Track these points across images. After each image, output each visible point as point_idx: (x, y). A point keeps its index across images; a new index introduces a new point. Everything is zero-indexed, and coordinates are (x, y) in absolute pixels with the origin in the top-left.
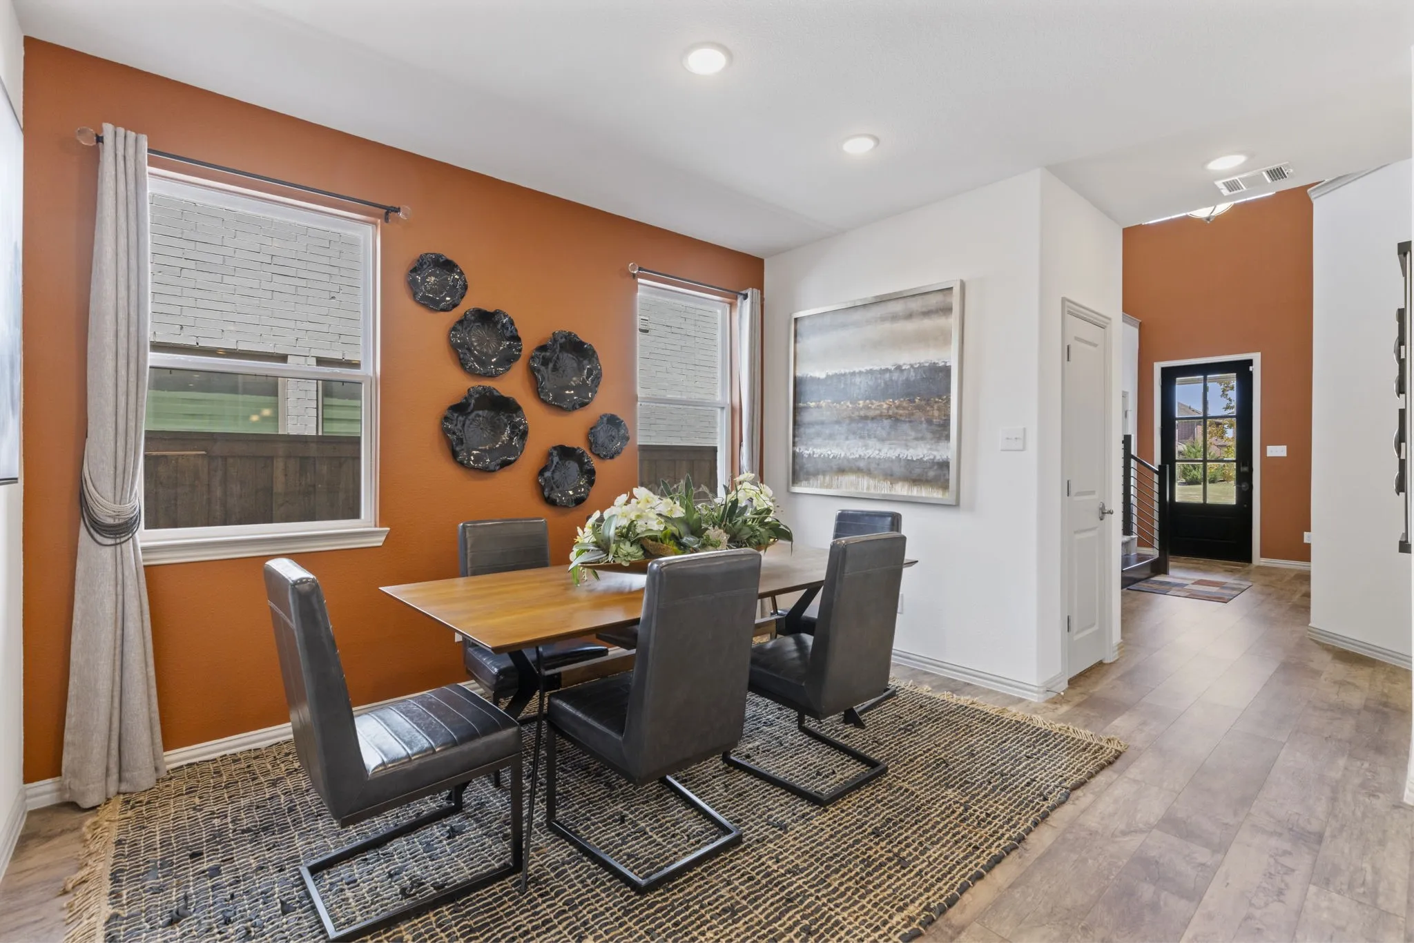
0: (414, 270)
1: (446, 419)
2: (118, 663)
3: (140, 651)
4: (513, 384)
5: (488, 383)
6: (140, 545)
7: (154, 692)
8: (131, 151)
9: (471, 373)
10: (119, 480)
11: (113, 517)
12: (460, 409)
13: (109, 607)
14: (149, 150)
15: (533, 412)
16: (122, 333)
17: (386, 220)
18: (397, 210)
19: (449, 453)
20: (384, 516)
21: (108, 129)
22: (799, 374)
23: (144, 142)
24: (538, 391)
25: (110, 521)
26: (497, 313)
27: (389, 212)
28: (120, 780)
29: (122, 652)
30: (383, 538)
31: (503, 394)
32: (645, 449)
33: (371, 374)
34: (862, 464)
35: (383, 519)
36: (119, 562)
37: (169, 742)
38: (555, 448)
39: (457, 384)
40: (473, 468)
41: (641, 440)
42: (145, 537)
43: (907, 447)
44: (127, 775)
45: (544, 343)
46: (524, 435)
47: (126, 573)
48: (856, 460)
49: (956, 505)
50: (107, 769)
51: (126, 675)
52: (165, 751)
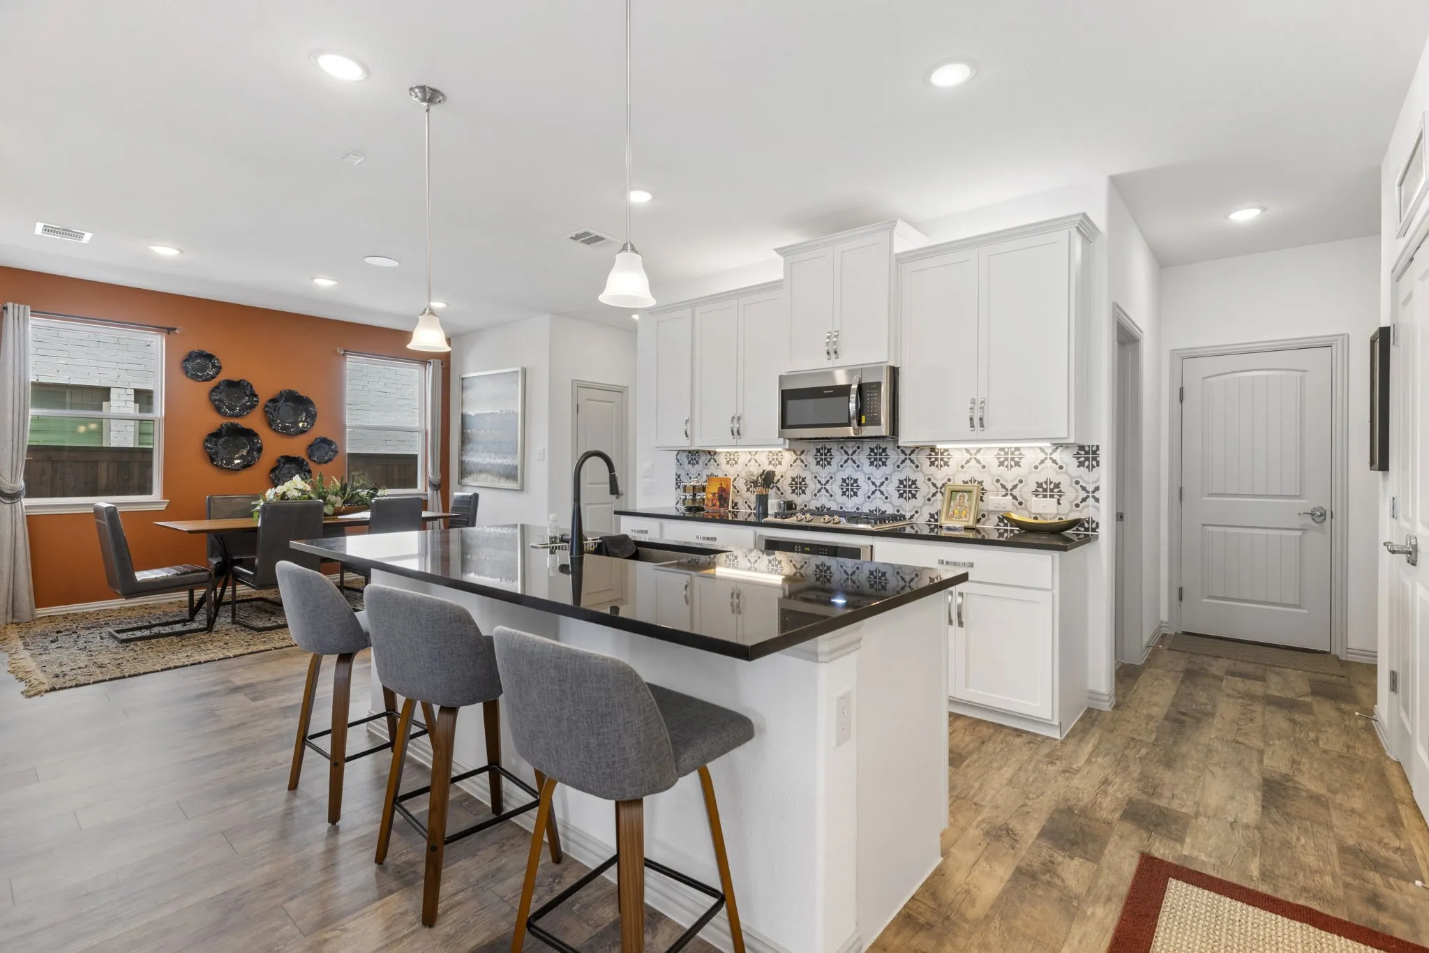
0: (186, 360)
1: (206, 441)
2: (12, 560)
3: (24, 555)
4: (253, 421)
5: (236, 421)
6: (24, 505)
7: (31, 576)
8: (21, 315)
9: (224, 415)
10: (14, 472)
11: (11, 490)
12: (215, 435)
13: (8, 533)
14: (31, 311)
15: (267, 437)
16: (17, 402)
17: (169, 333)
18: (176, 329)
19: (209, 460)
20: (166, 493)
21: (10, 305)
22: (464, 413)
23: (28, 308)
24: (270, 423)
25: (9, 492)
26: (241, 381)
27: (169, 330)
28: (13, 617)
29: (14, 555)
30: (166, 506)
31: (244, 427)
32: (351, 455)
33: (159, 416)
34: (488, 467)
35: (165, 495)
36: (14, 512)
37: (39, 604)
38: (282, 457)
39: (215, 421)
40: (225, 468)
41: (349, 450)
42: (26, 502)
43: (504, 458)
44: (16, 614)
45: (275, 397)
46: (260, 450)
47: (17, 517)
48: (485, 465)
49: (522, 490)
50: (7, 611)
51: (17, 567)
52: (37, 607)
